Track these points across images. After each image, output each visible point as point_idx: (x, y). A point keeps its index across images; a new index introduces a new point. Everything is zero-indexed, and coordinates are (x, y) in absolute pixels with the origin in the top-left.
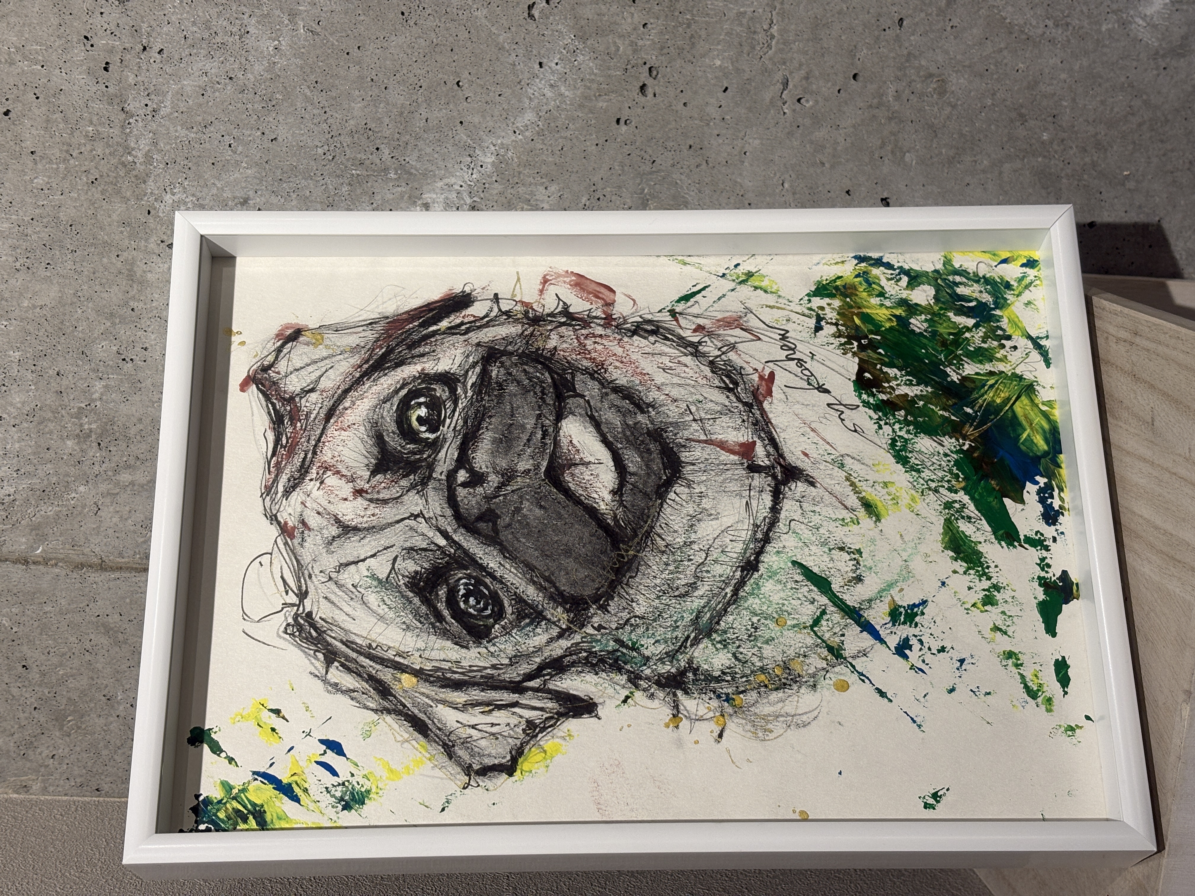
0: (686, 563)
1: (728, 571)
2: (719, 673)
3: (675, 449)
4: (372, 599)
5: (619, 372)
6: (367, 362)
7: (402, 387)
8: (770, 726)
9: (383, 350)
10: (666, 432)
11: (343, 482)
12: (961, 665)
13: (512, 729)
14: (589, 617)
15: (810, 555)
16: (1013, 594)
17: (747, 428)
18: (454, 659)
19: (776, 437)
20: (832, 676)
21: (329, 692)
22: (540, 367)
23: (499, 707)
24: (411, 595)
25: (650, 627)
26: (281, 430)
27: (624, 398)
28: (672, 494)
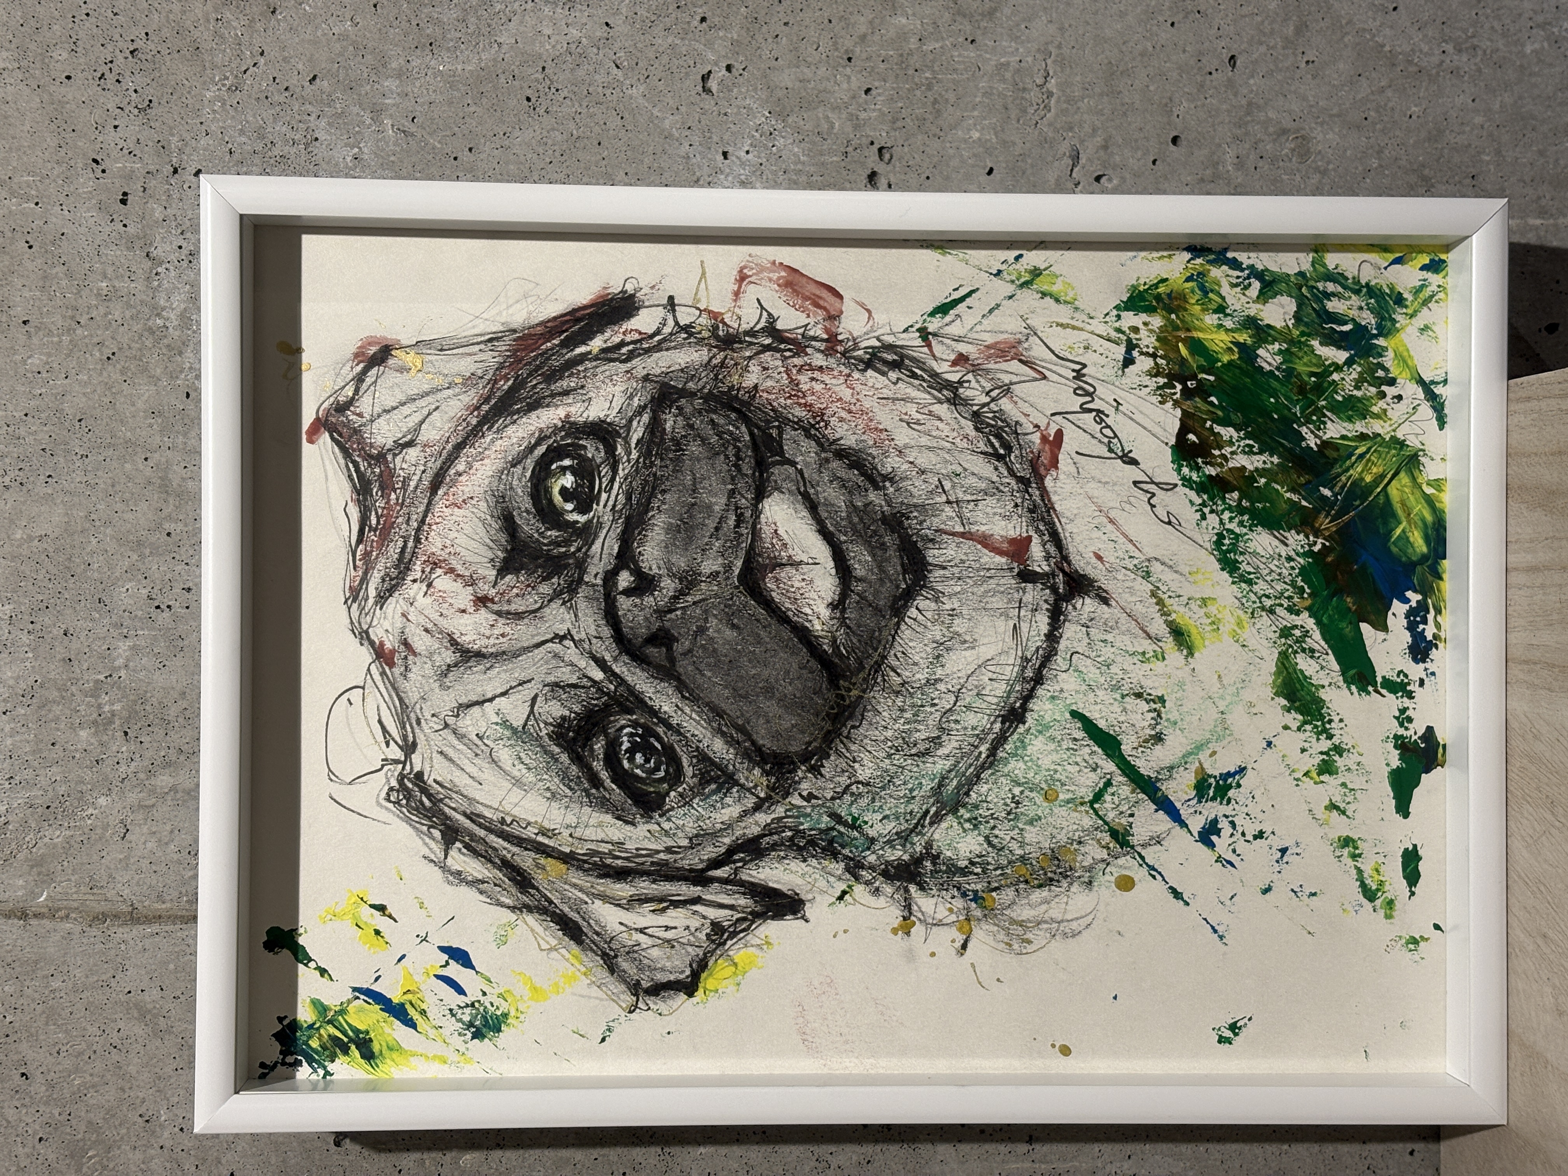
0: (928, 709)
1: (984, 722)
2: (966, 863)
3: (920, 544)
4: (505, 755)
5: (846, 427)
6: (487, 400)
7: (539, 442)
8: (1029, 936)
9: (510, 383)
10: (908, 518)
11: (459, 585)
12: (1282, 857)
13: (692, 934)
14: (796, 783)
15: (1096, 703)
16: (1359, 759)
17: (1020, 517)
18: (615, 839)
19: (1060, 530)
20: (1114, 870)
21: (449, 883)
22: (733, 416)
23: (676, 904)
24: (557, 750)
25: (877, 797)
26: (368, 503)
27: (851, 466)
28: (913, 610)
